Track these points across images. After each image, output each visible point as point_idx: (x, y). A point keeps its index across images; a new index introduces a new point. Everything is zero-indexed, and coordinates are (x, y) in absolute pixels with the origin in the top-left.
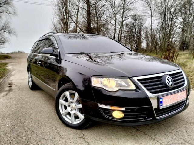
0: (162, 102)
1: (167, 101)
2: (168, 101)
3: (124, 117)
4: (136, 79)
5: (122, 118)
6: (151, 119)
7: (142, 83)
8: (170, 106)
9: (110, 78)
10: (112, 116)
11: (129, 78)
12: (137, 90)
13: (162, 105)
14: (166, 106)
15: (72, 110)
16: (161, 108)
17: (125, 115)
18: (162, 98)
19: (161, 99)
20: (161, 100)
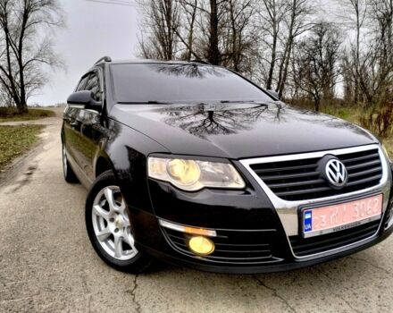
0: (309, 221)
1: (323, 220)
2: (327, 218)
3: (215, 252)
4: (246, 163)
5: (212, 254)
6: (281, 260)
7: (259, 174)
8: (332, 231)
9: (190, 161)
10: (188, 248)
11: (231, 161)
12: (249, 190)
13: (310, 229)
14: (321, 232)
15: (117, 230)
16: (307, 235)
17: (217, 247)
18: (311, 212)
19: (306, 213)
20: (307, 216)
